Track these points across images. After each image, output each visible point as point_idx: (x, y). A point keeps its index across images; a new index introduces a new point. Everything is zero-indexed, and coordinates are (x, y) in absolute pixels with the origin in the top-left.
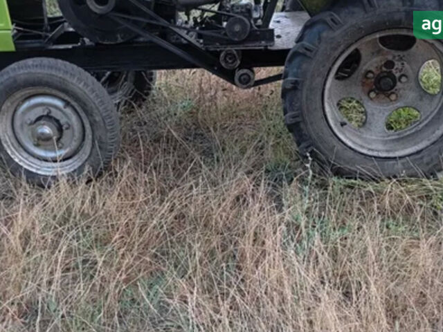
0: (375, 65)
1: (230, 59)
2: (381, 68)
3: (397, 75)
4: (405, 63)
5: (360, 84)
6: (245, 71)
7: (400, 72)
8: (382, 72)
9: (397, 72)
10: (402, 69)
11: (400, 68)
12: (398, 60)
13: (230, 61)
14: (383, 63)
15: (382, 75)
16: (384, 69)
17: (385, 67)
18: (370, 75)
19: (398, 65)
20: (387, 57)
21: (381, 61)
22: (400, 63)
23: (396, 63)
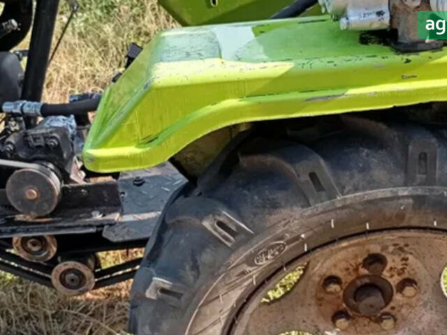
0: (343, 265)
1: (34, 245)
2: (356, 270)
3: (394, 281)
4: (410, 257)
5: (313, 302)
6: (71, 264)
7: (399, 274)
8: (359, 277)
9: (392, 276)
10: (403, 269)
11: (400, 267)
12: (392, 253)
13: (35, 249)
14: (360, 260)
15: (359, 283)
16: (363, 271)
17: (364, 266)
18: (333, 287)
19: (393, 261)
20: (367, 247)
21: (356, 256)
22: (398, 259)
23: (389, 258)
